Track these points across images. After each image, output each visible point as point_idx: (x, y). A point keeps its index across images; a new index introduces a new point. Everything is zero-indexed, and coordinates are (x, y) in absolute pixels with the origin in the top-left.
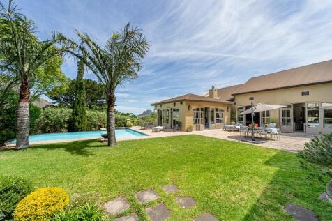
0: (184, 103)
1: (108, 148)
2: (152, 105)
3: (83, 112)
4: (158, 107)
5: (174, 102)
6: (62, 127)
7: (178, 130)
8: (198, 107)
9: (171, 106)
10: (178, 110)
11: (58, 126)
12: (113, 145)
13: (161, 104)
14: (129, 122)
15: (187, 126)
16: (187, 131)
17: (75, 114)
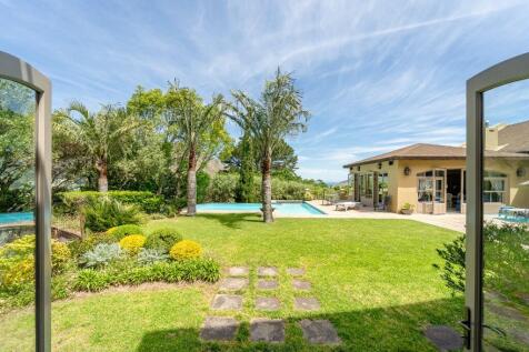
0: (396, 162)
1: (262, 224)
2: (345, 167)
3: (250, 179)
4: (355, 170)
5: (379, 162)
6: (230, 196)
7: (384, 210)
8: (428, 169)
9: (374, 168)
10: (386, 175)
11: (226, 195)
12: (268, 221)
13: (359, 165)
14: (308, 194)
15: (400, 205)
16: (401, 213)
17: (243, 181)
